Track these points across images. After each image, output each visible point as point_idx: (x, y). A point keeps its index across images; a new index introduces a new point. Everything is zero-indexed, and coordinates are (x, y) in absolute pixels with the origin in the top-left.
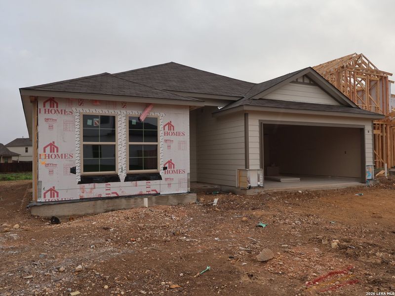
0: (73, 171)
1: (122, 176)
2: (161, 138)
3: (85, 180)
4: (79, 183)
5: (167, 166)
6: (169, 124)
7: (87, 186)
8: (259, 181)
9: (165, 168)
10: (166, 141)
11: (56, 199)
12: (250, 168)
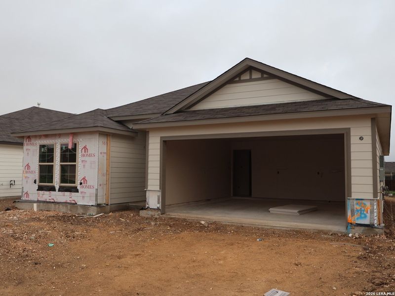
0: (35, 182)
1: (57, 188)
2: (79, 159)
3: (40, 188)
4: (38, 190)
5: (82, 181)
6: (85, 147)
7: (41, 192)
8: (158, 203)
9: (81, 184)
10: (83, 161)
11: (27, 199)
12: (149, 189)
